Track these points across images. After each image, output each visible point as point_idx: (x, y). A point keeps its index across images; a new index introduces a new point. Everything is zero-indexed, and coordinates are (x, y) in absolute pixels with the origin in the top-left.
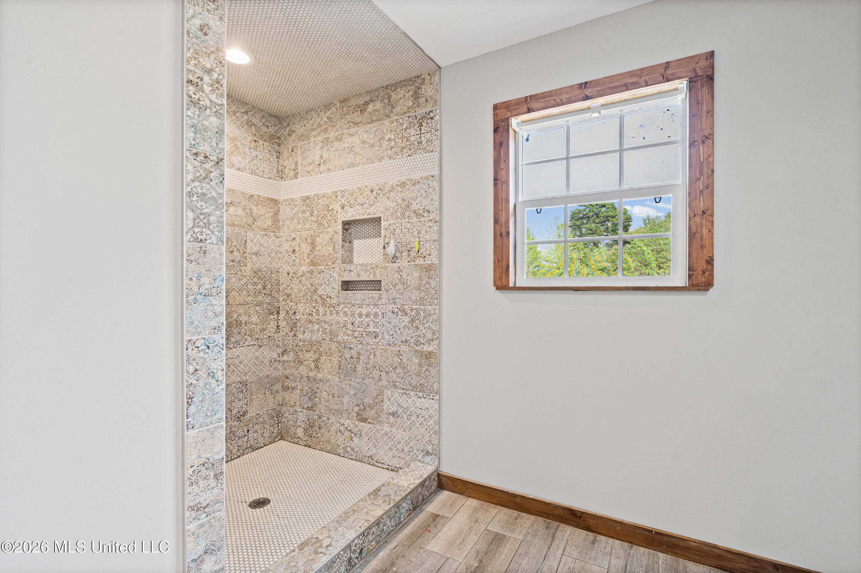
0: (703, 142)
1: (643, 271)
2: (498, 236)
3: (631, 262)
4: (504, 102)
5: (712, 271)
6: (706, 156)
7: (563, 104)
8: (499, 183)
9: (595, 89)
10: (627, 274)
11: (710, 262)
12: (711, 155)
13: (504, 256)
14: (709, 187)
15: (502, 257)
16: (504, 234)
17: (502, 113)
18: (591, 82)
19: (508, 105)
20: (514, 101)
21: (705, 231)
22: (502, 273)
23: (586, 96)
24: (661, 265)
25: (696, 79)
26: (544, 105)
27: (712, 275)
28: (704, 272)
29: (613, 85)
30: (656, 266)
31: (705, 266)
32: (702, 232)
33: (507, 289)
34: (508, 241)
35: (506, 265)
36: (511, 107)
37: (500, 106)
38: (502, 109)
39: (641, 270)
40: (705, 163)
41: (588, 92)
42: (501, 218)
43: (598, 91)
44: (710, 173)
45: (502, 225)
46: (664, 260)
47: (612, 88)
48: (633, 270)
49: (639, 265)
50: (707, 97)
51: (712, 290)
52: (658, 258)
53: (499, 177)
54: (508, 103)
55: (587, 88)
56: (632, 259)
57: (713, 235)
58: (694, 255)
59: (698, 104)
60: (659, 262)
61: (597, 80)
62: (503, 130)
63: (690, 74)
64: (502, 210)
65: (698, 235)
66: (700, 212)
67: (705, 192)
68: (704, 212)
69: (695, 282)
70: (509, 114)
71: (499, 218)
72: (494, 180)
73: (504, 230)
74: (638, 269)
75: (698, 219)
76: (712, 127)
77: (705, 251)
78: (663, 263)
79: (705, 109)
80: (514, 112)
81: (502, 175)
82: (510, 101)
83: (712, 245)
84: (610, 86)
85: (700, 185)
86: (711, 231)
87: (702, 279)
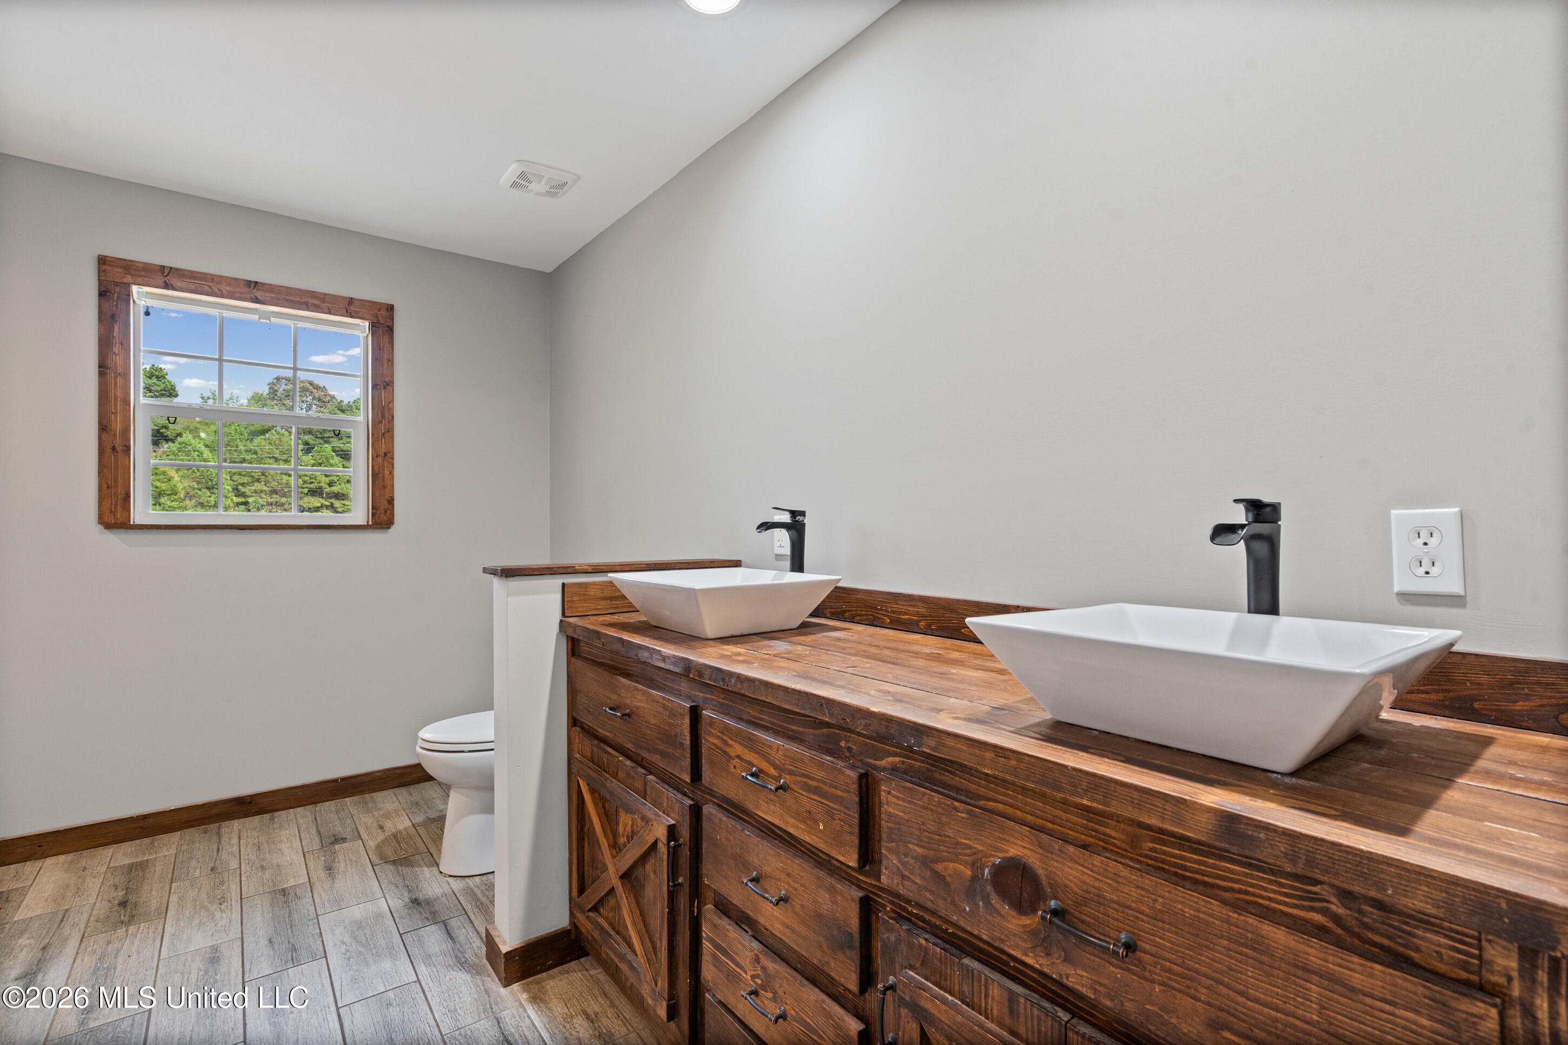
0: (385, 388)
1: (204, 499)
2: (108, 450)
3: (177, 478)
4: (120, 259)
5: (393, 510)
6: (387, 401)
7: (222, 296)
8: (111, 375)
9: (268, 295)
10: (168, 503)
11: (391, 501)
12: (392, 401)
13: (120, 481)
14: (390, 431)
15: (116, 481)
16: (119, 448)
17: (116, 274)
18: (263, 284)
19: (128, 266)
20: (141, 265)
21: (387, 472)
22: (116, 504)
23: (256, 298)
24: (240, 487)
25: (378, 325)
26: (193, 287)
27: (392, 514)
28: (386, 512)
29: (291, 298)
30: (231, 490)
31: (387, 506)
32: (384, 473)
33: (127, 528)
34: (127, 460)
35: (123, 492)
36: (135, 270)
37: (110, 261)
38: (117, 267)
39: (200, 497)
40: (386, 408)
41: (259, 295)
42: (113, 425)
43: (272, 298)
44: (391, 418)
45: (115, 435)
46: (246, 480)
47: (290, 301)
48: (182, 496)
49: (196, 486)
50: (388, 346)
51: (393, 528)
52: (234, 474)
53: (109, 363)
54: (129, 263)
55: (258, 290)
56: (181, 473)
57: (393, 477)
58: (377, 494)
59: (380, 349)
60: (236, 483)
61: (271, 285)
62: (118, 298)
63: (372, 318)
64: (115, 414)
65: (380, 475)
66: (382, 454)
67: (386, 435)
68: (385, 455)
69: (378, 521)
70: (129, 279)
71: (110, 425)
72: (100, 367)
73: (118, 442)
74: (192, 493)
75: (380, 460)
76: (392, 375)
77: (387, 491)
78: (243, 485)
79: (386, 357)
80: (139, 280)
81: (116, 363)
82: (132, 261)
83: (393, 486)
84: (287, 298)
85: (382, 427)
86: (391, 473)
87: (384, 518)
